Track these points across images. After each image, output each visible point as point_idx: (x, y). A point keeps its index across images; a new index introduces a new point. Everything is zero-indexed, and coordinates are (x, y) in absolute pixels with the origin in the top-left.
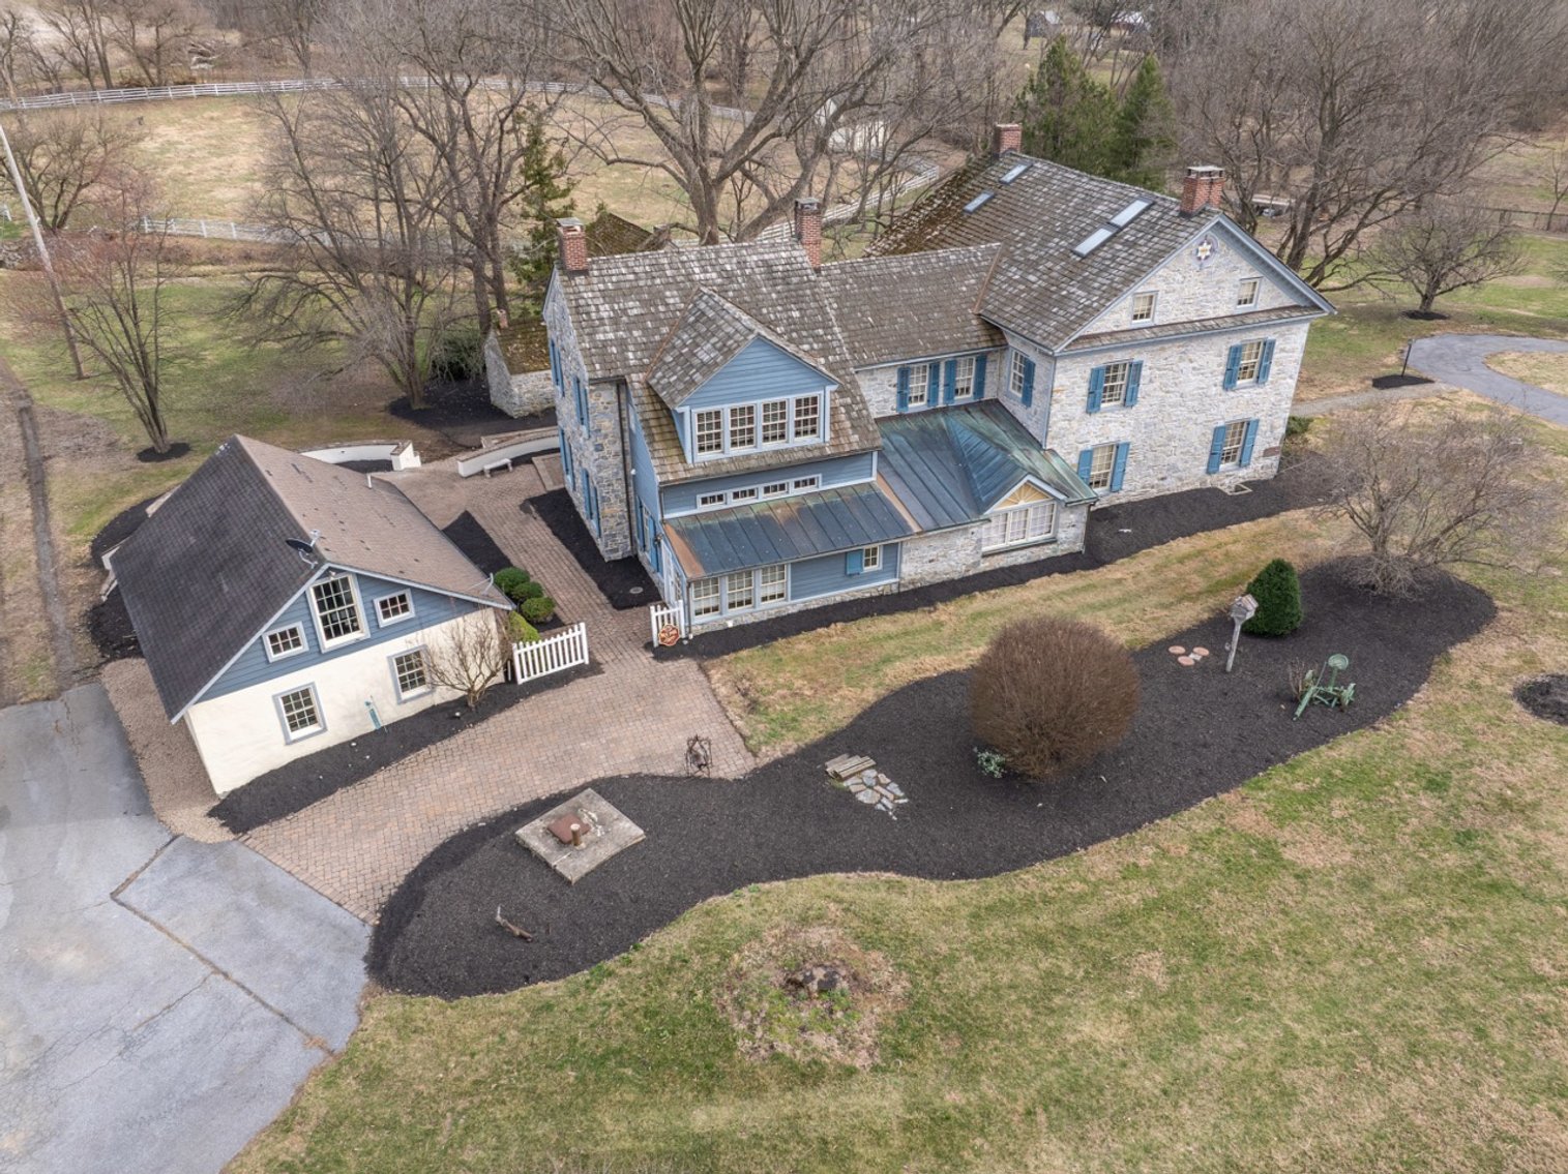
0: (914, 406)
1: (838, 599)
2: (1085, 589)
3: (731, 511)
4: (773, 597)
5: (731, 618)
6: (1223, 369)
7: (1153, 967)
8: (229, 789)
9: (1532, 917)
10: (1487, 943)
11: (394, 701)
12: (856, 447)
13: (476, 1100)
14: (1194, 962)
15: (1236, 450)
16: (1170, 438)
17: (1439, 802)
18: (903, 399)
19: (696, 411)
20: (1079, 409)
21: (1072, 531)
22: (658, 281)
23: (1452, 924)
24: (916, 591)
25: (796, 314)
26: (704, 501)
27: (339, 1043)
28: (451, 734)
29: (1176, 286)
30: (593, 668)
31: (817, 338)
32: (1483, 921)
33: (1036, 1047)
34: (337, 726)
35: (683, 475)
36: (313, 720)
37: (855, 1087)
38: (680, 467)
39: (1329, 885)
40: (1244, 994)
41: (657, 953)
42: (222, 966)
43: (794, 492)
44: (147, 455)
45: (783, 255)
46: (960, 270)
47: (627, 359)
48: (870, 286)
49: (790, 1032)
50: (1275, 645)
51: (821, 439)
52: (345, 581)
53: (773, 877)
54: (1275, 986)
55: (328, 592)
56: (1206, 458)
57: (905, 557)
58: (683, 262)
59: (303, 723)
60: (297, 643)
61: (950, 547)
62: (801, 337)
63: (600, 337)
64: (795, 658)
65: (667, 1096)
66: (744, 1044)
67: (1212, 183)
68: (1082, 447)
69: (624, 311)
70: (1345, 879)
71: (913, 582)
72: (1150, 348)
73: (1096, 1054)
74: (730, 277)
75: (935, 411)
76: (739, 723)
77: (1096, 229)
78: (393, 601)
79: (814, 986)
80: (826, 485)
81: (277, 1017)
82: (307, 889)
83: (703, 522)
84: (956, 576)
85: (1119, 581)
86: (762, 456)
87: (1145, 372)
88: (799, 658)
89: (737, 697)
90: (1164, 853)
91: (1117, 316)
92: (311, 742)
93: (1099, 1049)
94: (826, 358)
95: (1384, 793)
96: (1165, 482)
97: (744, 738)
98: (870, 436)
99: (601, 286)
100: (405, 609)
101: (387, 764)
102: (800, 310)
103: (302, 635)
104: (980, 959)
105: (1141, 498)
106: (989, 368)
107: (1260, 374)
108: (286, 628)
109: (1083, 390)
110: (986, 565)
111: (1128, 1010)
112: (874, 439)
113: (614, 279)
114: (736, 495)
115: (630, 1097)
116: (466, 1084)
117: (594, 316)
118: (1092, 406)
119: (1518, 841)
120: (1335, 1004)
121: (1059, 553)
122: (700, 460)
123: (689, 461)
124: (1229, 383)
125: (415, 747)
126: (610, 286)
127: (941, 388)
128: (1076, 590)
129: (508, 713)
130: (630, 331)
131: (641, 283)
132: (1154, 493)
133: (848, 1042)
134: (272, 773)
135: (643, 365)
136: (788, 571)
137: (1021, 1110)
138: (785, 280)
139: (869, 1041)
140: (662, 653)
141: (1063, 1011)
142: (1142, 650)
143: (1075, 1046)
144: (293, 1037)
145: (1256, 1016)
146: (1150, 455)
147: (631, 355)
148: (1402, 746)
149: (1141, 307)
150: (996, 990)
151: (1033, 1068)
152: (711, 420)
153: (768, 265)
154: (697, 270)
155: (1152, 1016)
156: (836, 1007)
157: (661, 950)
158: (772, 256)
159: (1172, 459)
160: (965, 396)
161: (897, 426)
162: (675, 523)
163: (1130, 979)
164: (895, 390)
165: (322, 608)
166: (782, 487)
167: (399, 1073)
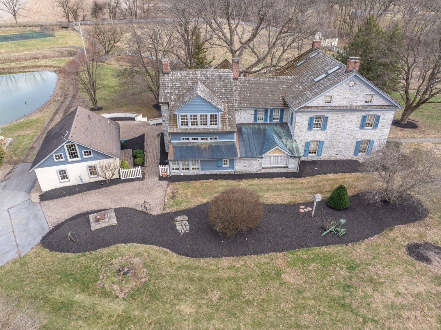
0: (259, 122)
1: (215, 173)
2: (290, 183)
3: (190, 143)
4: (195, 169)
5: (182, 173)
6: (360, 122)
7: (215, 296)
8: (45, 191)
9: (349, 318)
10: (326, 322)
11: (88, 177)
12: (228, 130)
13: (38, 276)
14: (229, 298)
15: (365, 149)
16: (339, 142)
17: (348, 274)
18: (255, 119)
19: (180, 114)
20: (305, 129)
21: (293, 166)
22: (187, 78)
23: (319, 313)
24: (239, 175)
25: (223, 91)
26: (183, 139)
27: (22, 255)
28: (99, 188)
29: (340, 94)
30: (143, 179)
31: (227, 98)
32: (331, 315)
33: (167, 307)
34: (73, 181)
35: (175, 131)
36: (67, 178)
37: (115, 301)
38: (176, 129)
39: (289, 288)
40: (236, 312)
41: (98, 253)
42: (15, 230)
43: (209, 140)
44: (92, 110)
45: (226, 74)
46: (283, 83)
47: (171, 98)
48: (252, 85)
49: (110, 283)
50: (336, 212)
51: (219, 127)
52: (74, 145)
53: (139, 243)
54: (246, 313)
55: (70, 147)
56: (353, 150)
57: (236, 164)
58: (196, 73)
59: (64, 178)
60: (62, 158)
61: (251, 164)
62: (223, 97)
63: (166, 91)
64: (193, 187)
65: (74, 289)
66: (99, 282)
67: (355, 62)
68: (306, 141)
69: (175, 85)
70: (295, 289)
71: (239, 172)
72: (331, 113)
73: (180, 314)
74: (208, 78)
75: (266, 124)
76: (166, 201)
77: (323, 74)
78: (87, 152)
79: (122, 273)
80: (219, 140)
81: (16, 245)
82: (44, 218)
83: (181, 145)
84: (253, 173)
85: (302, 183)
86: (199, 129)
87: (329, 120)
88: (195, 187)
89: (171, 194)
90: (245, 265)
91: (319, 101)
92: (66, 184)
93: (182, 313)
94: (228, 104)
95: (331, 266)
96: (337, 156)
97: (165, 205)
98: (233, 128)
99: (171, 78)
100: (90, 154)
101: (81, 192)
102: (225, 90)
103: (63, 156)
104: (171, 279)
105: (328, 159)
106: (285, 113)
107: (375, 125)
108: (59, 154)
109: (306, 123)
110: (263, 171)
111: (198, 306)
112: (234, 129)
113: (176, 76)
114: (193, 139)
115: (66, 286)
116: (38, 272)
117: (166, 85)
118: (310, 128)
119: (365, 293)
120: (260, 324)
121: (289, 171)
122: (181, 128)
123: (178, 127)
124: (362, 127)
125: (89, 190)
126: (174, 78)
127: (268, 117)
128: (287, 183)
129: (115, 186)
130: (175, 90)
131: (182, 78)
132: (333, 158)
133: (121, 290)
134: (56, 189)
135: (175, 100)
136: (199, 162)
137: (149, 322)
138: (224, 81)
139: (127, 291)
140: (161, 178)
141: (182, 300)
142: (293, 205)
143: (176, 311)
144: (16, 250)
145: (234, 320)
146: (332, 146)
147: (173, 97)
148: (351, 253)
149: (328, 99)
150: (169, 289)
151: (161, 312)
152: (184, 117)
153: (220, 76)
154: (199, 76)
155: (205, 309)
156: (124, 280)
157: (100, 253)
158: (222, 74)
159: (340, 149)
160: (277, 120)
161: (252, 126)
162: (173, 144)
163: (207, 297)
164: (253, 116)
165: (68, 151)
166: (207, 139)
167: (29, 265)
